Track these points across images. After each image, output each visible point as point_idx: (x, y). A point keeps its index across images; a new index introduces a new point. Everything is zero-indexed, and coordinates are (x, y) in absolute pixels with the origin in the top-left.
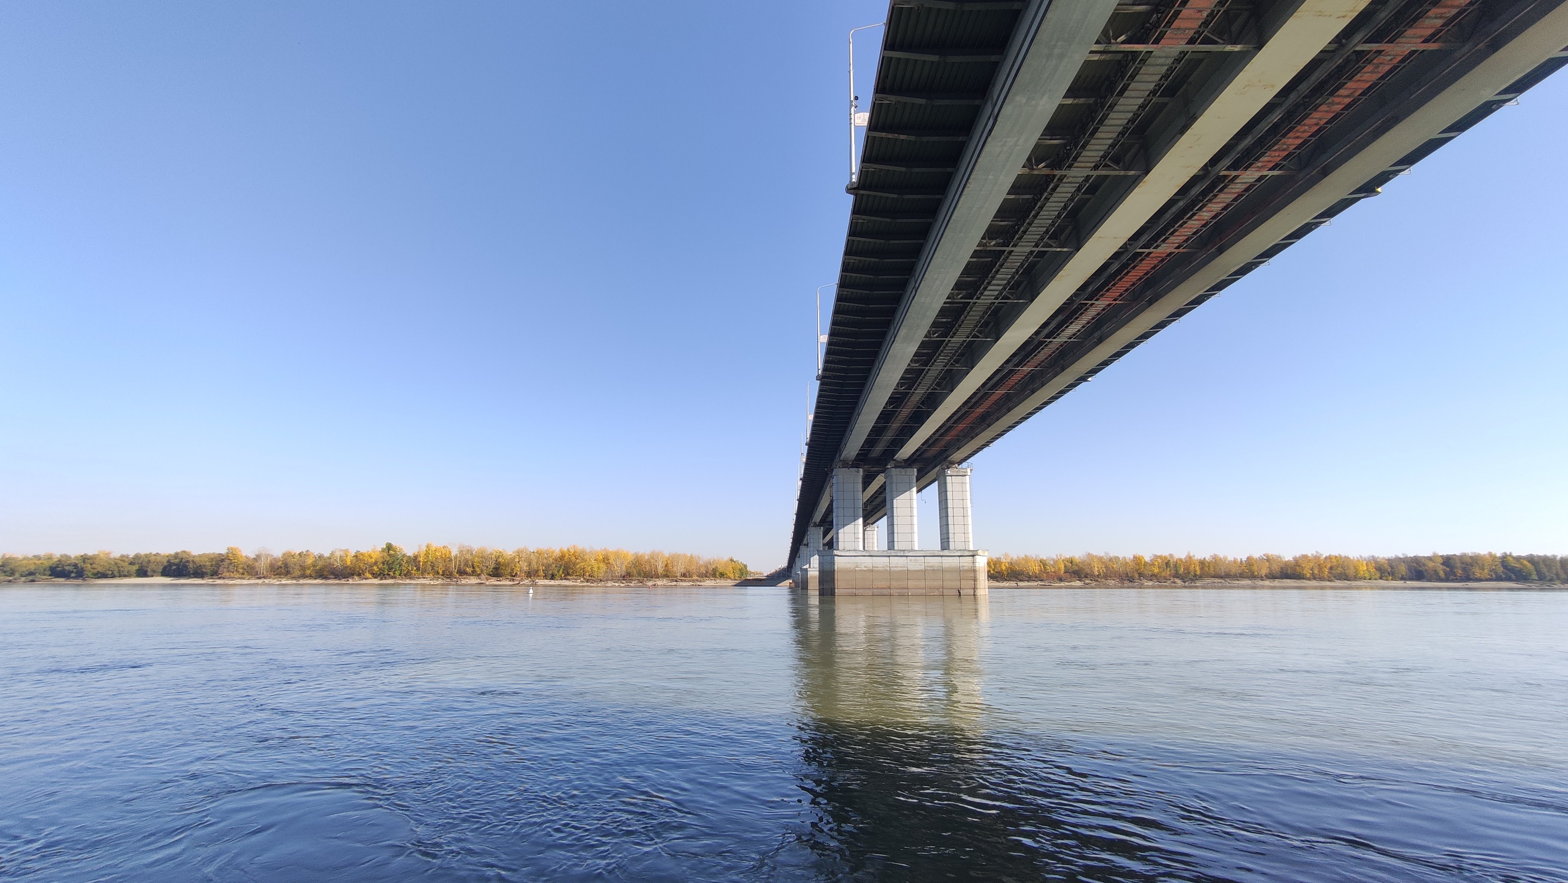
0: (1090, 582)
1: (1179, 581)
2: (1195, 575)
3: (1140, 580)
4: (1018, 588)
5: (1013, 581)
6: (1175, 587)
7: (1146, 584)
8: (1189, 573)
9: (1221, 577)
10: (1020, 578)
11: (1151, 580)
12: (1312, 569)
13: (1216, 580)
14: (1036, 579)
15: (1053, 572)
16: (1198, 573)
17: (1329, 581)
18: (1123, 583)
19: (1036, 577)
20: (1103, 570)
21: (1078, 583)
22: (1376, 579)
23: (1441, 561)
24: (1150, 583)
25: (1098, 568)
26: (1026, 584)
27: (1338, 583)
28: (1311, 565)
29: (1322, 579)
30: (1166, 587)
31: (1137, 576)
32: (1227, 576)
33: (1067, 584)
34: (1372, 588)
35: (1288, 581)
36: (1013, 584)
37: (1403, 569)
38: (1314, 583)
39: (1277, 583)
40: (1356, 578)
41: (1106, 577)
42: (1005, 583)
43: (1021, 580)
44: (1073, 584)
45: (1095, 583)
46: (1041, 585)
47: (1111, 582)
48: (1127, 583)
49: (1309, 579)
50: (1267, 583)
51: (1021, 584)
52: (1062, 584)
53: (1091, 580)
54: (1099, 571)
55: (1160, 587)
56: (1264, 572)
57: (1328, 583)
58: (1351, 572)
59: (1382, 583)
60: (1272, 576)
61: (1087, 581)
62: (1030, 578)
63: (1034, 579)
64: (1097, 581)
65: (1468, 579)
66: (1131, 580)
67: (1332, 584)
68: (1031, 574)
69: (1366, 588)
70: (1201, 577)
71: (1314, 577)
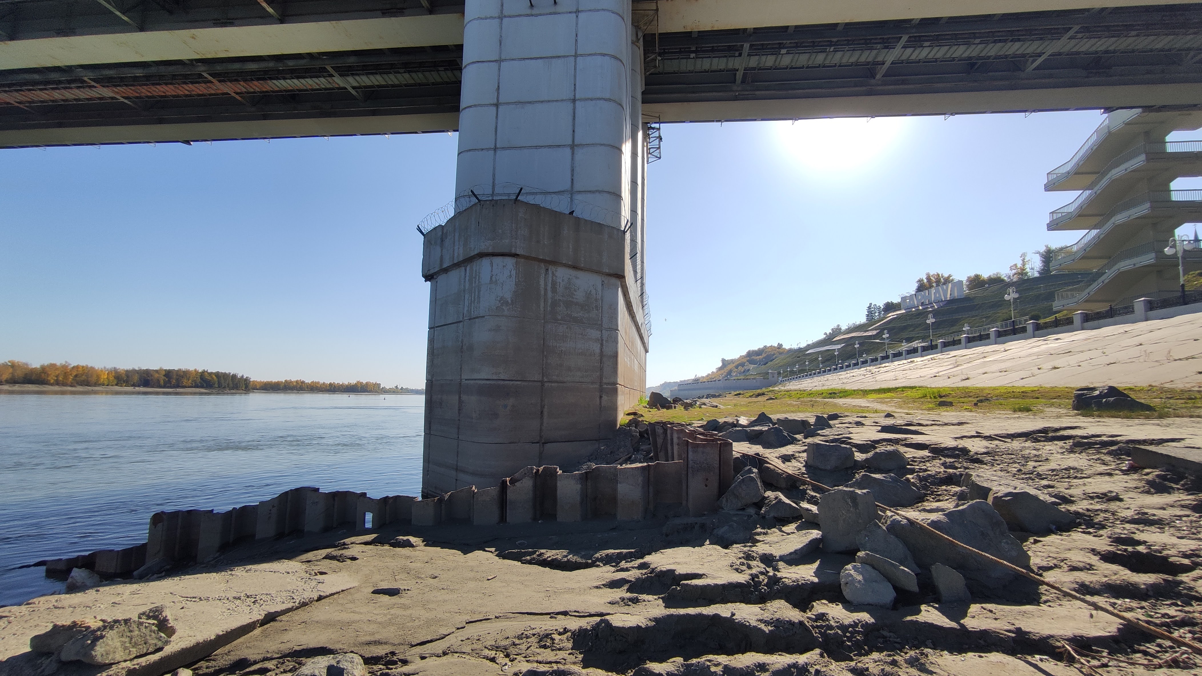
12: (57, 376)
17: (71, 386)
22: (112, 385)
23: (164, 373)
27: (79, 388)
28: (58, 372)
29: (64, 384)
37: (136, 378)
38: (56, 388)
40: (96, 384)
49: (52, 385)
58: (93, 379)
59: (117, 388)
65: (178, 386)
67: (73, 389)
69: (102, 393)
71: (57, 383)
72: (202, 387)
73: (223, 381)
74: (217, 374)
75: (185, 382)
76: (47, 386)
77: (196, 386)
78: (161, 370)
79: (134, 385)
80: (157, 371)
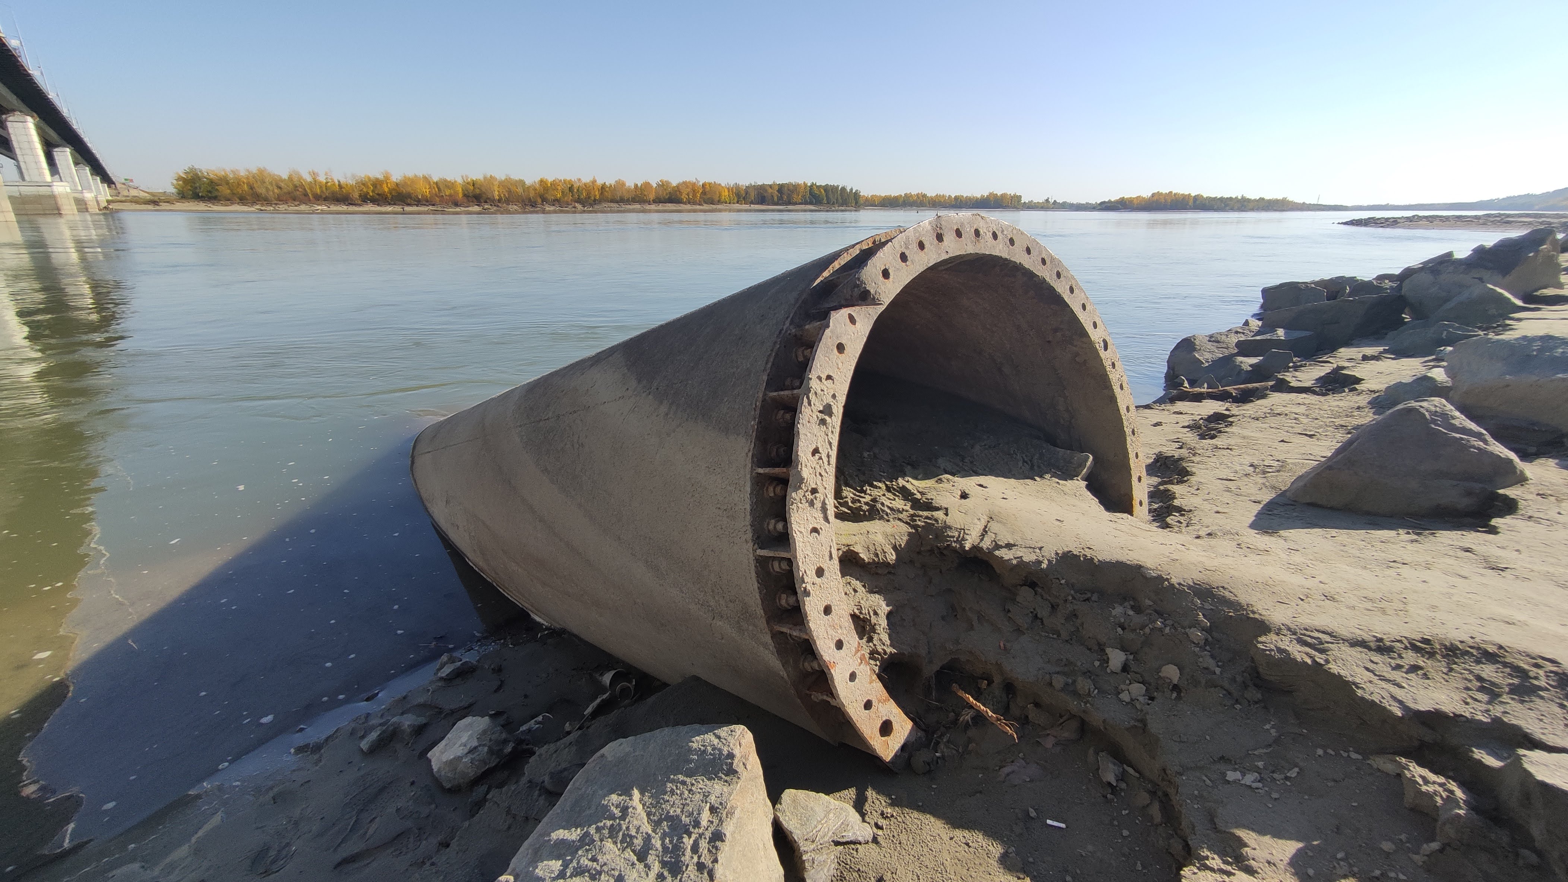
0: (490, 207)
1: (579, 207)
2: (595, 200)
3: (543, 205)
4: (404, 213)
5: (399, 205)
6: (575, 212)
7: (547, 209)
8: (589, 198)
9: (617, 202)
10: (409, 201)
11: (553, 205)
12: (688, 195)
13: (612, 205)
14: (427, 204)
15: (448, 196)
16: (598, 197)
17: (699, 205)
18: (525, 209)
19: (427, 201)
20: (504, 195)
21: (476, 208)
22: (734, 203)
23: (777, 188)
24: (552, 208)
25: (499, 192)
26: (415, 208)
27: (706, 207)
28: (688, 190)
29: (694, 203)
30: (567, 212)
31: (539, 200)
32: (621, 201)
33: (463, 209)
34: (730, 211)
35: (670, 204)
36: (398, 208)
37: (752, 195)
38: (688, 207)
39: (661, 207)
40: (719, 202)
41: (508, 201)
42: (388, 207)
43: (409, 205)
44: (470, 209)
45: (495, 208)
46: (432, 210)
47: (513, 207)
48: (529, 208)
49: (685, 203)
50: (653, 207)
51: (408, 209)
52: (458, 209)
53: (491, 205)
54: (499, 195)
55: (562, 212)
56: (652, 197)
57: (698, 207)
58: (716, 198)
59: (737, 206)
60: (658, 201)
61: (486, 207)
62: (418, 202)
63: (424, 203)
64: (498, 206)
65: (789, 203)
66: (533, 204)
67: (701, 207)
68: (420, 197)
69: (725, 210)
70: (600, 201)
71: (689, 202)
72: (811, 203)
73: (831, 196)
74: (827, 188)
75: (796, 198)
76: (681, 205)
77: (806, 203)
78: (775, 184)
79: (752, 203)
80: (770, 186)
